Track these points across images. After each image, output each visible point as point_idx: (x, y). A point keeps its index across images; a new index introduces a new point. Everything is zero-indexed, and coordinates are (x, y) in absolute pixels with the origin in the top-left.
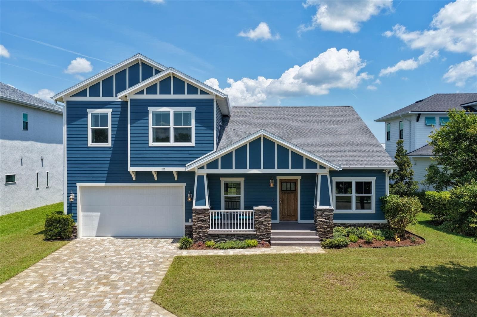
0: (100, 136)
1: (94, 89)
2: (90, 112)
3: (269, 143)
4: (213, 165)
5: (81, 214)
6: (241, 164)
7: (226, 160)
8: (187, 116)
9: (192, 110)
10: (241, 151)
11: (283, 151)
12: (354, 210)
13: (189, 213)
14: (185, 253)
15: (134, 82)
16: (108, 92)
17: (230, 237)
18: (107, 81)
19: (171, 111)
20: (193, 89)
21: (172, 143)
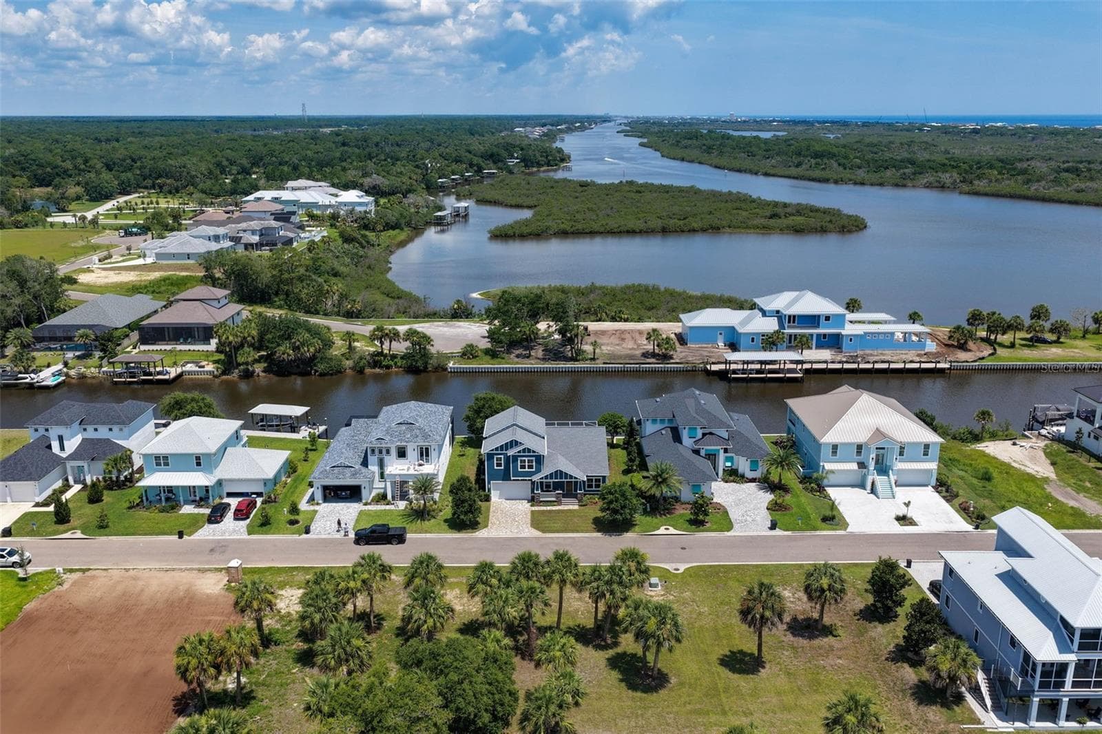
0: (499, 465)
1: (497, 449)
2: (495, 457)
3: (561, 472)
4: (542, 478)
5: (492, 492)
6: (551, 478)
7: (546, 477)
8: (532, 461)
9: (534, 458)
10: (551, 474)
11: (566, 474)
12: (594, 489)
13: (533, 491)
14: (533, 508)
15: (511, 447)
16: (502, 450)
17: (548, 501)
18: (502, 446)
19: (526, 459)
20: (534, 452)
21: (527, 470)
